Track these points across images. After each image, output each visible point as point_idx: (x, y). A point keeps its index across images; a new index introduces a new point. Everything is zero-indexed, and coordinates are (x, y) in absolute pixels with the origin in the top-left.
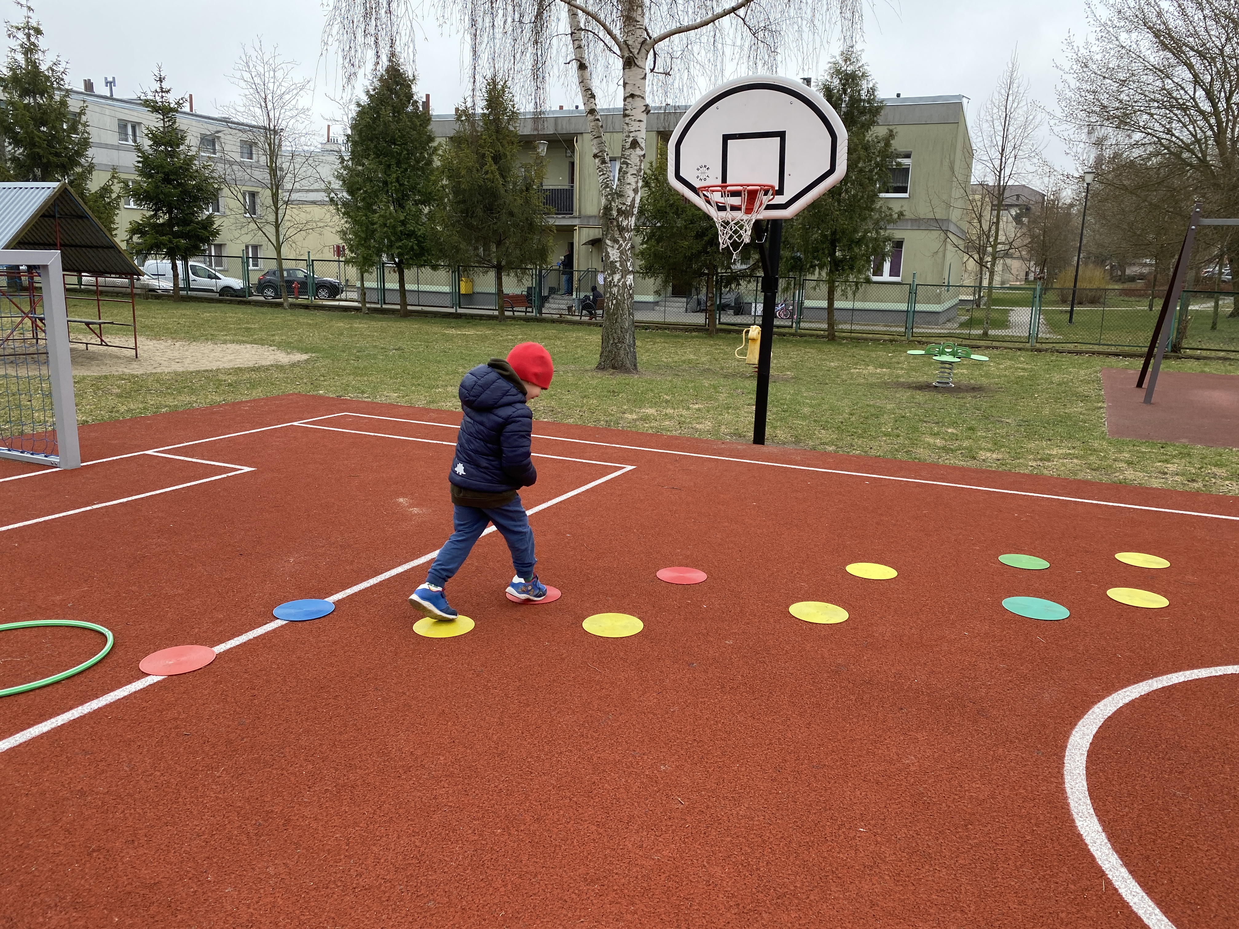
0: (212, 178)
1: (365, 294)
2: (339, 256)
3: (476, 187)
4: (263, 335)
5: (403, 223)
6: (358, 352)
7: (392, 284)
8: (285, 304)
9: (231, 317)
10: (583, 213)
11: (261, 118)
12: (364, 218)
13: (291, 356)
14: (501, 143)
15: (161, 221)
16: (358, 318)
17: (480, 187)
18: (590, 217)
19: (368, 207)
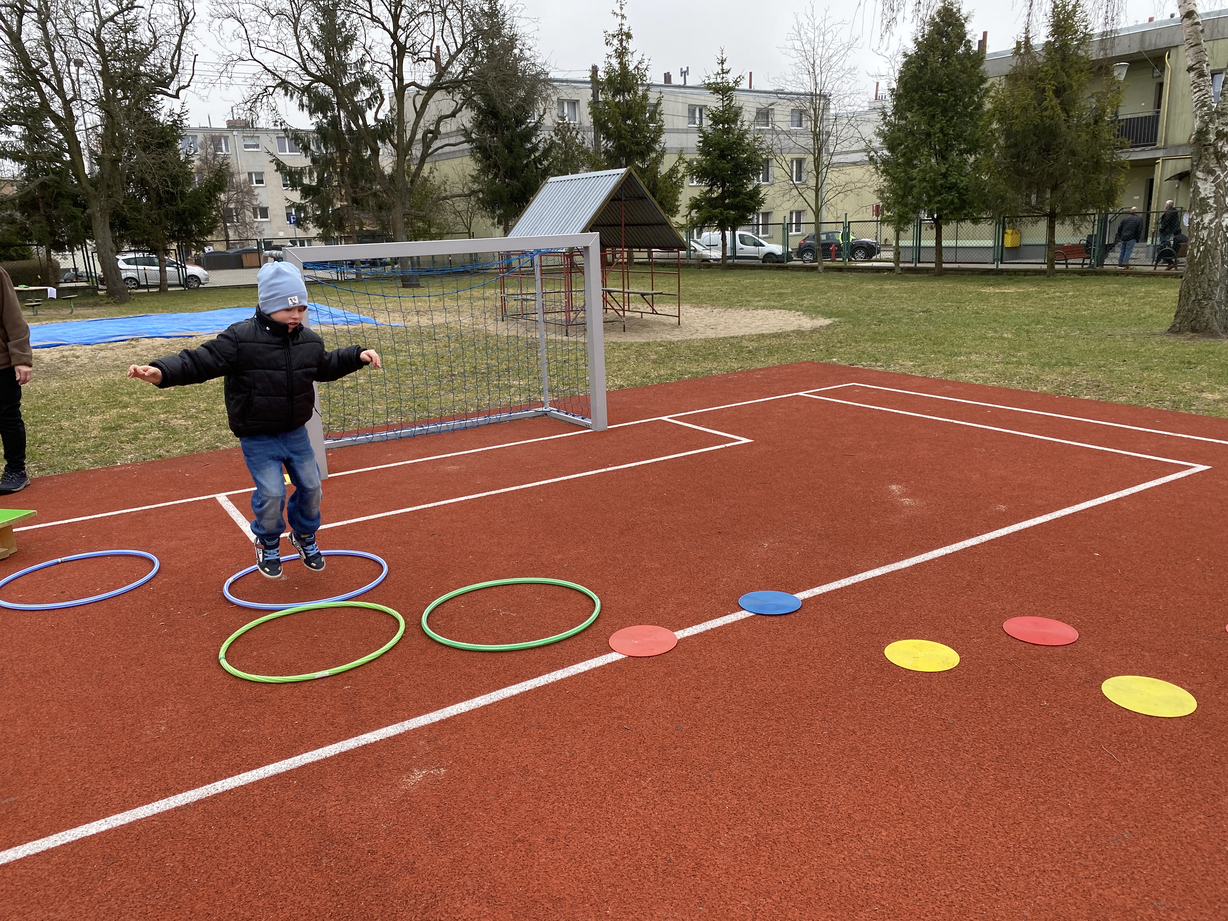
0: (761, 149)
1: (899, 253)
2: (877, 216)
3: (1031, 127)
4: (793, 300)
5: (945, 176)
6: (883, 315)
7: (929, 242)
8: (820, 268)
9: (768, 283)
10: (1170, 142)
11: (809, 84)
12: (903, 174)
13: (815, 321)
14: (1066, 73)
15: (715, 195)
16: (890, 278)
17: (1036, 127)
18: (1179, 146)
19: (909, 163)
